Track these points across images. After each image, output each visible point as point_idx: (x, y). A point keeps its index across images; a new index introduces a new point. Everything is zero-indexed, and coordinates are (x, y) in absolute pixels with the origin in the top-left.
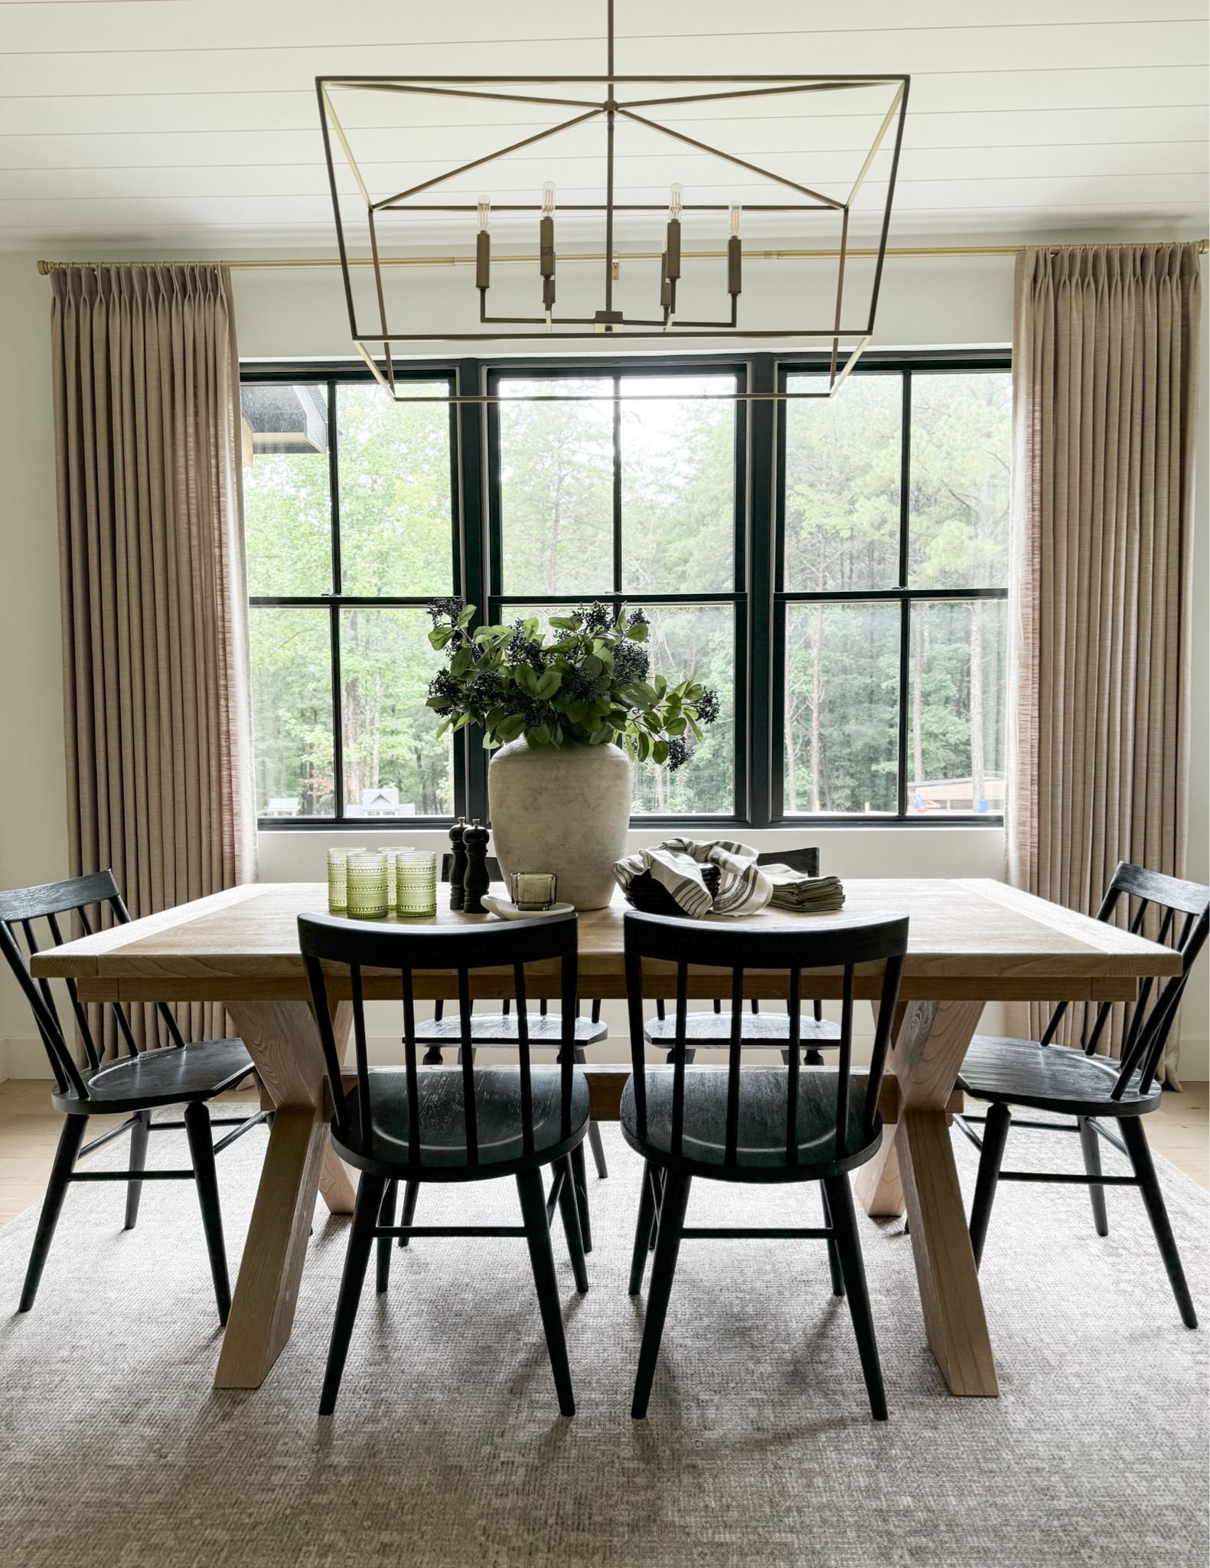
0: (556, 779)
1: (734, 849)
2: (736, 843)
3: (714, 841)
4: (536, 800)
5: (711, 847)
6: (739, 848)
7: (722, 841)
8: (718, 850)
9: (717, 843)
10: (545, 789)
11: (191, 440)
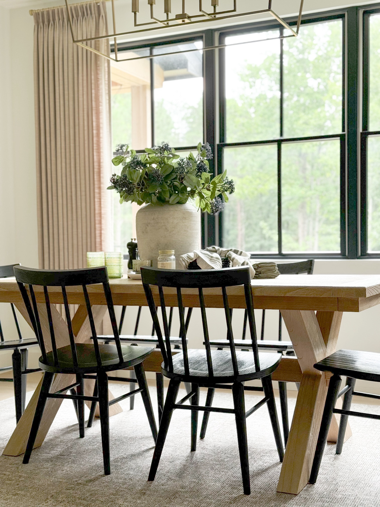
0: (153, 219)
1: (239, 253)
2: (240, 250)
3: (230, 249)
4: (146, 228)
5: (228, 251)
6: (241, 252)
7: (233, 249)
8: (232, 253)
9: (231, 250)
10: (149, 223)
11: (85, 82)
